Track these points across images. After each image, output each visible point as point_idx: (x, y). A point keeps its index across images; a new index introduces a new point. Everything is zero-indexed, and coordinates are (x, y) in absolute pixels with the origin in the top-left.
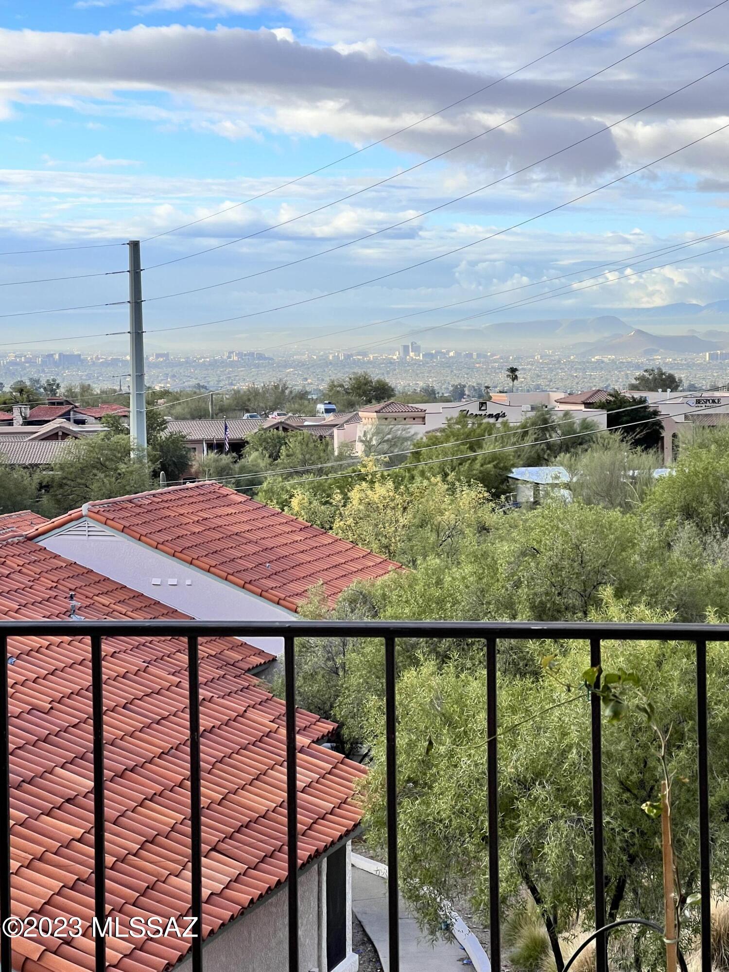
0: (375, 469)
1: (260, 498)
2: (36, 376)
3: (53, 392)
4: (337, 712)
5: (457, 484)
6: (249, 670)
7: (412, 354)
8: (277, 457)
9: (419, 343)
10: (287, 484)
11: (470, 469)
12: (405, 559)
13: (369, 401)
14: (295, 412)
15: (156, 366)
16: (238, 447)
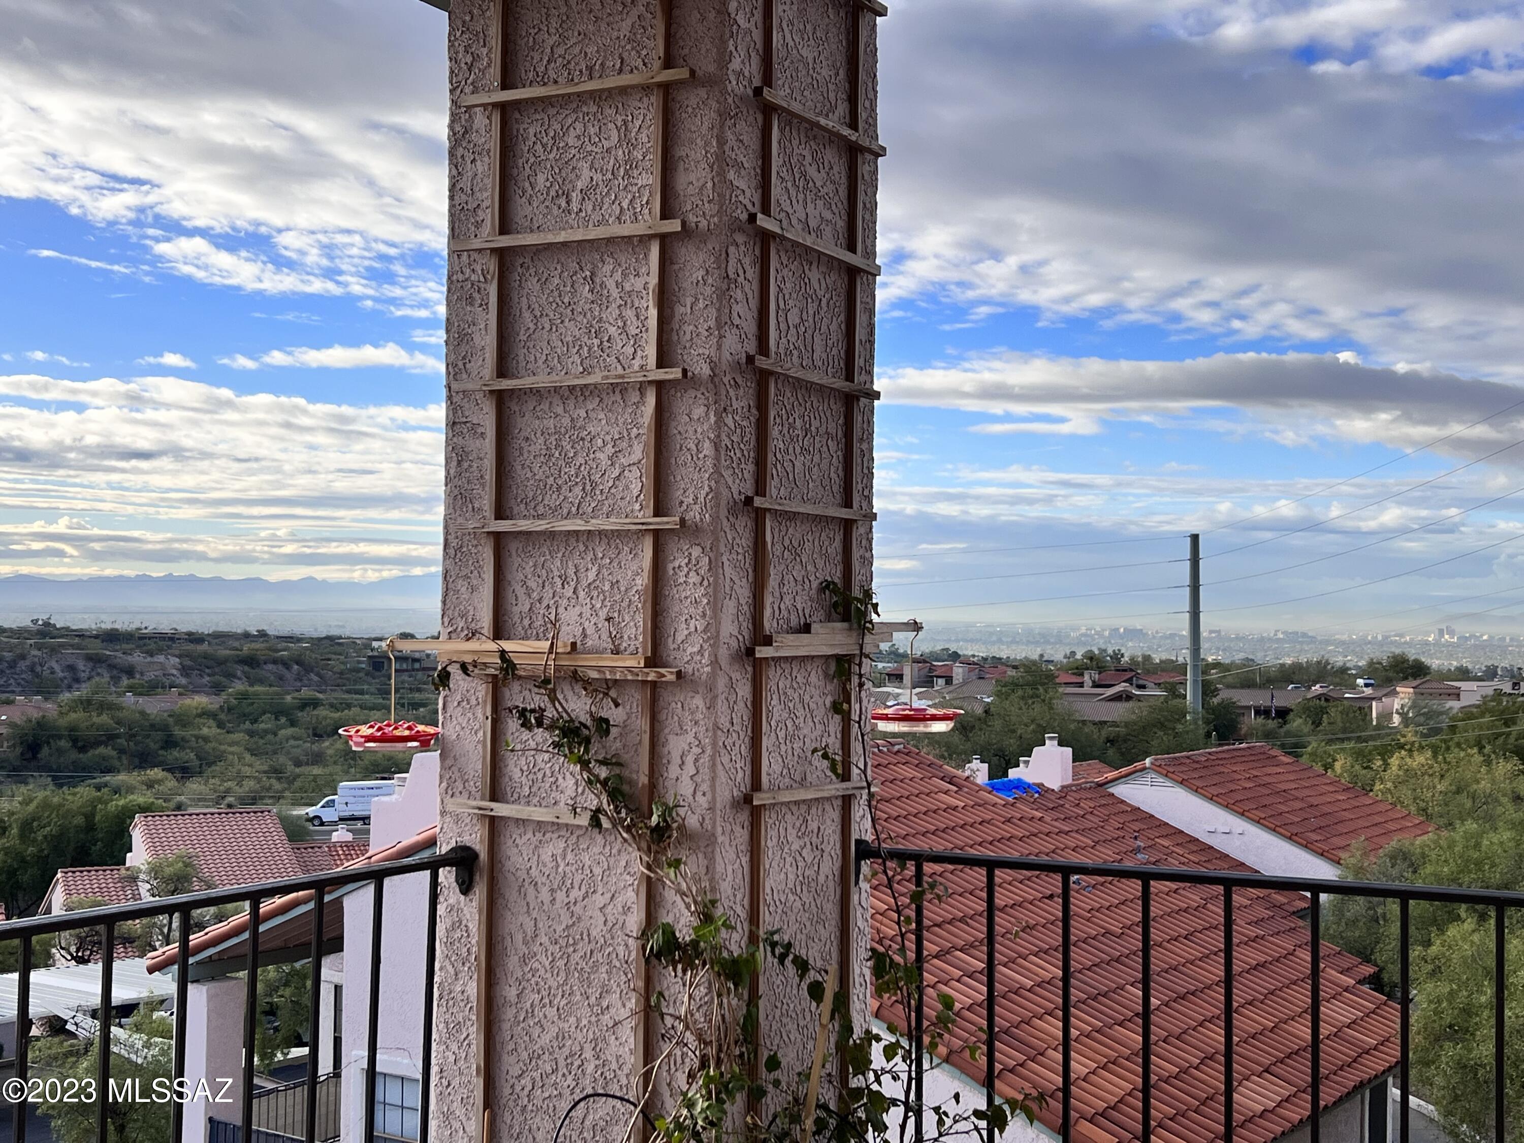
0: (1414, 739)
1: (1304, 759)
2: (1103, 647)
3: (1119, 660)
4: (1376, 956)
5: (1493, 756)
6: (1294, 913)
7: (1447, 637)
8: (1320, 724)
9: (1453, 627)
10: (1331, 748)
11: (1505, 743)
12: (1442, 821)
13: (1405, 678)
14: (1336, 685)
15: (1209, 639)
16: (1283, 714)
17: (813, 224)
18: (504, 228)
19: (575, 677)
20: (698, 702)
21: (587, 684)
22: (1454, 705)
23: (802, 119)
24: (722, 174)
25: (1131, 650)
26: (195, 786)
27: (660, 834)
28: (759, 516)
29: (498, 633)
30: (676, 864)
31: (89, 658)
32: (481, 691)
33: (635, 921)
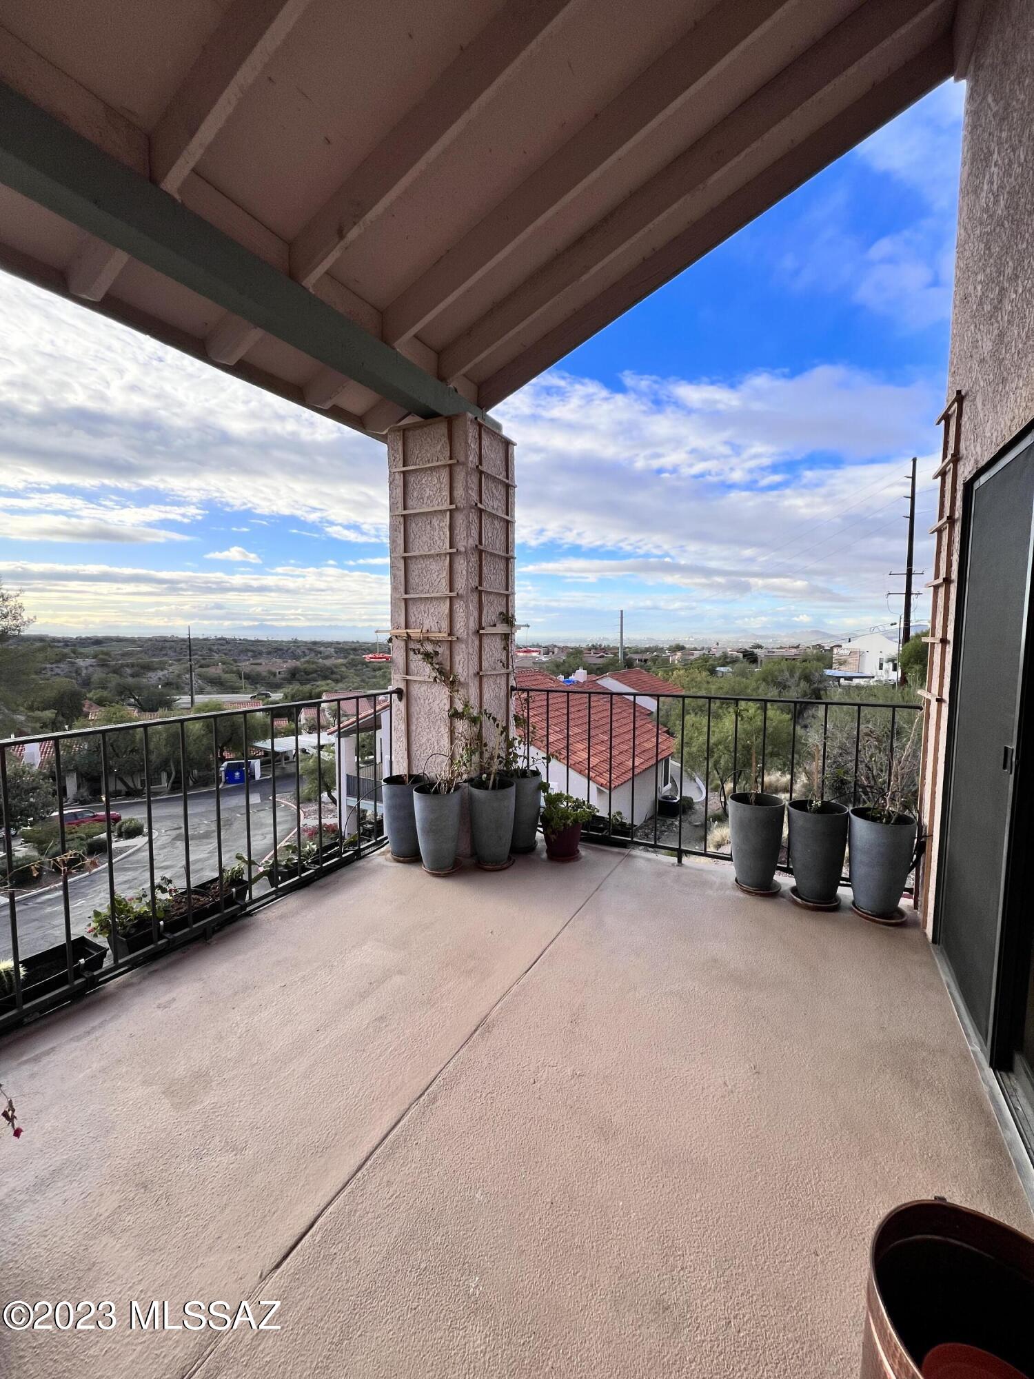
0: (681, 667)
1: (651, 673)
2: (596, 643)
3: (601, 647)
5: (701, 671)
8: (655, 663)
10: (658, 670)
11: (705, 667)
13: (679, 650)
14: (660, 652)
15: (626, 640)
17: (495, 507)
18: (405, 508)
19: (428, 639)
20: (463, 646)
21: (431, 641)
22: (692, 658)
23: (492, 476)
24: (467, 491)
25: (604, 644)
26: (340, 685)
27: (453, 683)
28: (480, 592)
29: (406, 628)
30: (458, 691)
31: (308, 649)
32: (403, 644)
33: (447, 707)
